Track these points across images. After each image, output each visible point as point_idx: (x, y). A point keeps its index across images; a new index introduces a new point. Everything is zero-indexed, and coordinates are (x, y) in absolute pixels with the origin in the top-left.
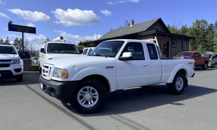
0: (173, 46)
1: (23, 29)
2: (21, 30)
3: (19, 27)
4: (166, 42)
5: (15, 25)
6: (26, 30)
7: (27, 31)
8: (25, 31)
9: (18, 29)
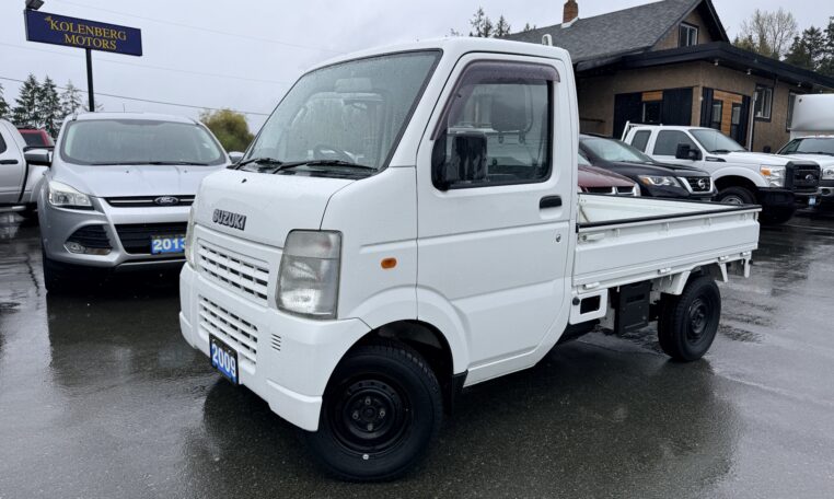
0: (759, 115)
1: (90, 35)
2: (80, 40)
3: (70, 27)
4: (741, 97)
5: (55, 17)
6: (102, 38)
7: (105, 45)
8: (97, 43)
9: (70, 35)
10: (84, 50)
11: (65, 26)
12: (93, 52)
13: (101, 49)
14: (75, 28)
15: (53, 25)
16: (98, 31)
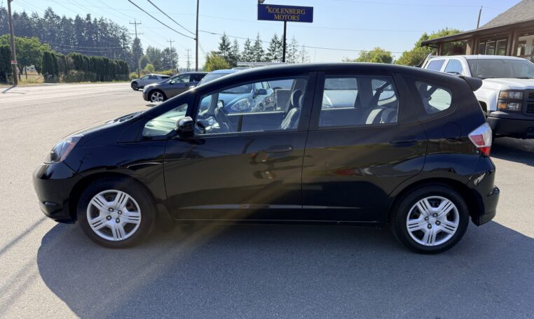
1: (287, 14)
2: (282, 17)
3: (277, 10)
5: (270, 6)
7: (294, 18)
8: (290, 18)
9: (277, 14)
10: (283, 22)
11: (275, 10)
12: (288, 23)
13: (292, 21)
14: (280, 11)
15: (269, 10)
16: (291, 11)
